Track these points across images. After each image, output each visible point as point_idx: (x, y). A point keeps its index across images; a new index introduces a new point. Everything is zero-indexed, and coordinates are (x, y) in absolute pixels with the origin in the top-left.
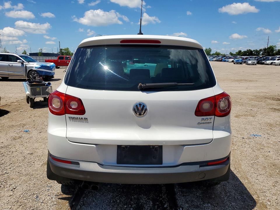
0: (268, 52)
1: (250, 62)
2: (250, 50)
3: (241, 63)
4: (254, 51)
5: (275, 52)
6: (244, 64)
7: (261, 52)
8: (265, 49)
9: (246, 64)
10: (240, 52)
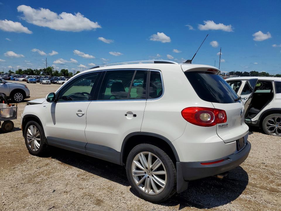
0: (47, 72)
1: (44, 81)
2: (30, 69)
3: (35, 83)
4: (35, 70)
5: (53, 73)
6: (38, 84)
7: (41, 73)
8: (45, 70)
9: (41, 83)
10: (20, 70)
